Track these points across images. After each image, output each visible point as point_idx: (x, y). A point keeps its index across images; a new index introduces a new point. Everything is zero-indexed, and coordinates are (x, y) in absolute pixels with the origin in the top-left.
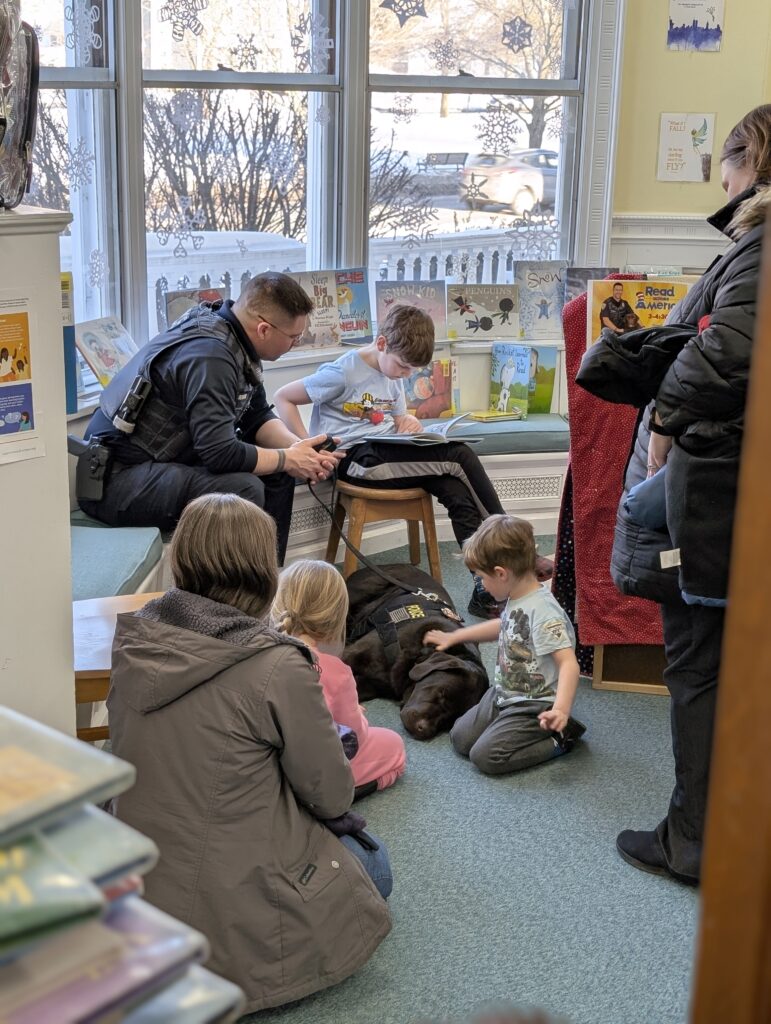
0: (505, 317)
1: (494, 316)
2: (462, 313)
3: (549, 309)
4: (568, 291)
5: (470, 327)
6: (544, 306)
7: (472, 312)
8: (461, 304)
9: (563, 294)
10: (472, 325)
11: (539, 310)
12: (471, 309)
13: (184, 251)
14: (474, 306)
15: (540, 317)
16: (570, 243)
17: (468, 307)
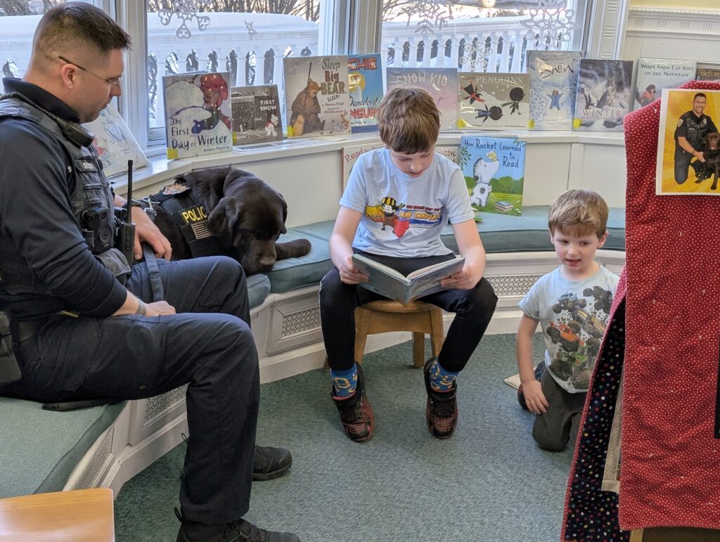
0: (515, 107)
1: (504, 105)
2: (471, 102)
3: (561, 100)
4: (582, 83)
5: (480, 116)
6: (555, 97)
7: (481, 101)
8: (472, 93)
9: (575, 85)
10: (483, 114)
11: (550, 100)
12: (481, 97)
13: (188, 32)
14: (484, 95)
15: (551, 108)
16: (584, 34)
17: (478, 96)
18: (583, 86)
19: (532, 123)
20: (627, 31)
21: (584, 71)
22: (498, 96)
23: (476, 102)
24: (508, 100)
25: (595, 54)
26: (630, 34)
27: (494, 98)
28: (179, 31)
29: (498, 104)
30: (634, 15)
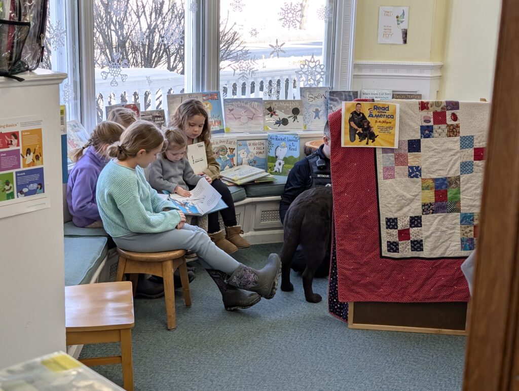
0: (295, 118)
1: (289, 117)
2: (271, 116)
3: (320, 114)
4: (330, 104)
5: (276, 123)
6: (317, 112)
9: (328, 105)
11: (314, 114)
12: (276, 113)
15: (315, 118)
16: (331, 77)
17: (274, 112)
18: (331, 105)
19: (305, 126)
20: (354, 75)
21: (332, 97)
22: (285, 113)
23: (274, 116)
24: (291, 114)
25: (337, 88)
26: (355, 77)
27: (283, 114)
28: (111, 83)
29: (286, 117)
30: (356, 66)
